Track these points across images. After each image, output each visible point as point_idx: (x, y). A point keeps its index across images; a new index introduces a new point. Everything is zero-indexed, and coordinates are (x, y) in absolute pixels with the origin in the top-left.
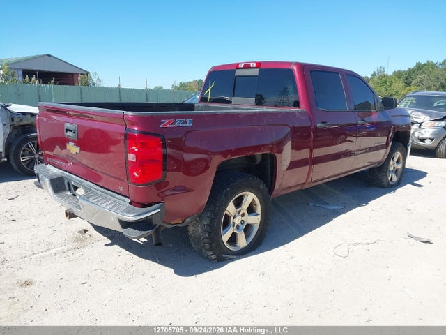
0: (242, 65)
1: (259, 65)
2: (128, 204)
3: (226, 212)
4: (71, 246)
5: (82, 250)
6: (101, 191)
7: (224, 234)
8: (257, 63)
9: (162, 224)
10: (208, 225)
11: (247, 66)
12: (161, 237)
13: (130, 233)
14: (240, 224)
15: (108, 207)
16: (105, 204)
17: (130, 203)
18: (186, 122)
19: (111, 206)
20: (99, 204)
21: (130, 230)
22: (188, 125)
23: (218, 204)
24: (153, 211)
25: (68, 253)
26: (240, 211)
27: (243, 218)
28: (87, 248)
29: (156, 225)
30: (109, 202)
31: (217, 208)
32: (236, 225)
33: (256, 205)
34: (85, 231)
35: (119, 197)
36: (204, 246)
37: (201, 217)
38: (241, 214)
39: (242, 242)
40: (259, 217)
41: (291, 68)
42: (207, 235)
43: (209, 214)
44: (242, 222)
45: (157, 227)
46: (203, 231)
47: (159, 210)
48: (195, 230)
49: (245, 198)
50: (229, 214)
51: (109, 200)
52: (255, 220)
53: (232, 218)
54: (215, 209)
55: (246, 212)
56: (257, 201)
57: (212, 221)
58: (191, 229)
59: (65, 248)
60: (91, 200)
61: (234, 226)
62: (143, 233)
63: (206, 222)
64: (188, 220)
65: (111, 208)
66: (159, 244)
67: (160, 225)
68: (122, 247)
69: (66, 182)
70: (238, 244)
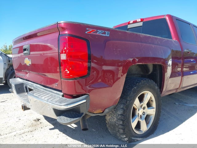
0: (132, 22)
1: (142, 20)
2: (61, 97)
3: (134, 105)
4: (27, 130)
5: (33, 132)
6: (43, 89)
7: (133, 122)
8: (141, 19)
9: (87, 113)
10: (121, 115)
11: (135, 22)
12: (87, 124)
13: (63, 120)
14: (142, 115)
15: (46, 99)
16: (44, 97)
17: (63, 96)
18: (105, 33)
19: (48, 98)
20: (40, 97)
21: (62, 117)
22: (106, 35)
23: (128, 99)
24: (80, 101)
25: (23, 135)
26: (142, 105)
27: (144, 111)
28: (37, 131)
29: (83, 113)
30: (47, 96)
31: (128, 102)
32: (140, 115)
33: (152, 101)
34: (38, 120)
35: (55, 92)
36: (118, 131)
37: (116, 108)
38: (143, 107)
39: (144, 128)
40: (155, 110)
41: (165, 17)
42: (121, 123)
43: (122, 106)
44: (144, 113)
45: (83, 115)
46: (118, 119)
47: (85, 101)
48: (112, 119)
49: (145, 96)
50: (135, 107)
51: (48, 94)
52: (152, 112)
53: (138, 110)
54: (126, 103)
55: (146, 106)
56: (153, 99)
57: (124, 111)
58: (108, 118)
59: (22, 131)
60: (35, 94)
61: (138, 116)
62: (73, 120)
63: (120, 112)
64: (107, 110)
65: (48, 100)
66: (85, 129)
67: (86, 114)
68: (60, 130)
69: (24, 86)
70: (141, 129)
